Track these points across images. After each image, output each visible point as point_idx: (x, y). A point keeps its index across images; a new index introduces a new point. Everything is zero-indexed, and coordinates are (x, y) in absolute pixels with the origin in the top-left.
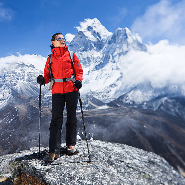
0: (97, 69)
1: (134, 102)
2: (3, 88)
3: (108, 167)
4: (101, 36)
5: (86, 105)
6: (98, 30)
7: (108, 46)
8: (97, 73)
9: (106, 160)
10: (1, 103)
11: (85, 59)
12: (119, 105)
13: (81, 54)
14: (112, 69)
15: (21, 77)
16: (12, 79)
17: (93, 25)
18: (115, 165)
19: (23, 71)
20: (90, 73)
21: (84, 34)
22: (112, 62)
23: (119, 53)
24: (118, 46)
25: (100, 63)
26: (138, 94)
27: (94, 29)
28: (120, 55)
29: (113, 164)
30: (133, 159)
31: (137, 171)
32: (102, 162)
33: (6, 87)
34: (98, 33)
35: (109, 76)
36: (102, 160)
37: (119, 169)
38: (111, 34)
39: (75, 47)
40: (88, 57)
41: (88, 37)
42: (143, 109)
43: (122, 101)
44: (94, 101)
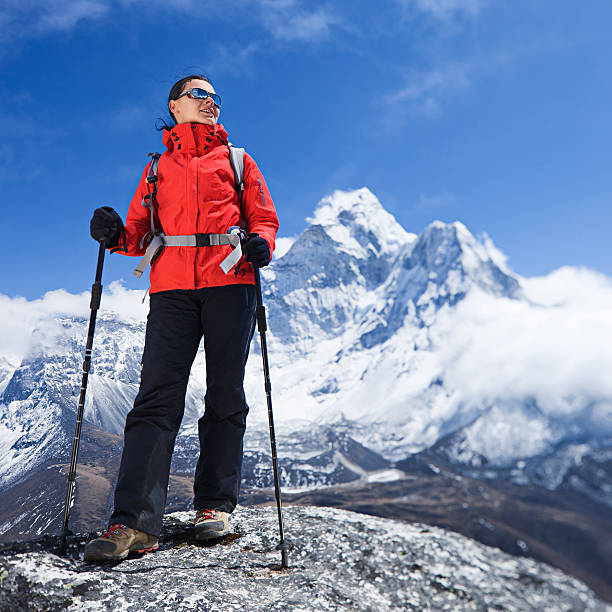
0: (365, 346)
1: (484, 460)
2: (30, 401)
3: (357, 586)
4: (382, 242)
5: (325, 466)
6: (371, 222)
7: (402, 276)
8: (365, 357)
9: (349, 560)
10: (16, 455)
11: (329, 313)
12: (437, 470)
13: (315, 294)
14: (416, 348)
15: (103, 365)
16: (68, 370)
17: (355, 210)
18: (386, 580)
19: (111, 344)
20: (344, 359)
21: (328, 233)
22: (413, 322)
23: (436, 297)
24: (433, 275)
25: (378, 326)
26: (500, 431)
27: (360, 221)
28: (438, 302)
29: (378, 575)
30: (458, 563)
31: (470, 600)
32: (334, 568)
33: (43, 399)
34: (370, 233)
35: (406, 368)
36: (335, 561)
37: (400, 594)
38: (411, 238)
39: (298, 271)
40: (337, 307)
41: (338, 244)
42: (516, 485)
43: (446, 455)
44: (355, 451)
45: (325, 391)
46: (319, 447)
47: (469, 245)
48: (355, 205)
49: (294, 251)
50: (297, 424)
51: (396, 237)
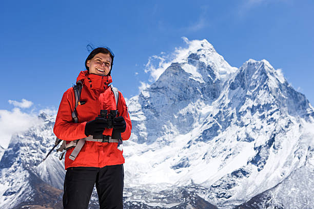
2: (12, 168)
4: (216, 73)
6: (209, 60)
8: (205, 147)
10: (5, 199)
11: (183, 117)
14: (238, 140)
16: (33, 151)
17: (199, 53)
20: (193, 146)
21: (182, 68)
22: (237, 124)
23: (251, 106)
24: (249, 93)
25: (213, 125)
27: (202, 60)
28: (253, 110)
33: (20, 167)
34: (209, 67)
35: (231, 152)
38: (235, 70)
39: (164, 91)
40: (188, 113)
41: (189, 75)
43: (258, 207)
45: (180, 166)
46: (177, 200)
47: (272, 74)
48: (198, 50)
49: (162, 80)
50: (164, 186)
51: (225, 70)
